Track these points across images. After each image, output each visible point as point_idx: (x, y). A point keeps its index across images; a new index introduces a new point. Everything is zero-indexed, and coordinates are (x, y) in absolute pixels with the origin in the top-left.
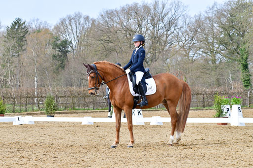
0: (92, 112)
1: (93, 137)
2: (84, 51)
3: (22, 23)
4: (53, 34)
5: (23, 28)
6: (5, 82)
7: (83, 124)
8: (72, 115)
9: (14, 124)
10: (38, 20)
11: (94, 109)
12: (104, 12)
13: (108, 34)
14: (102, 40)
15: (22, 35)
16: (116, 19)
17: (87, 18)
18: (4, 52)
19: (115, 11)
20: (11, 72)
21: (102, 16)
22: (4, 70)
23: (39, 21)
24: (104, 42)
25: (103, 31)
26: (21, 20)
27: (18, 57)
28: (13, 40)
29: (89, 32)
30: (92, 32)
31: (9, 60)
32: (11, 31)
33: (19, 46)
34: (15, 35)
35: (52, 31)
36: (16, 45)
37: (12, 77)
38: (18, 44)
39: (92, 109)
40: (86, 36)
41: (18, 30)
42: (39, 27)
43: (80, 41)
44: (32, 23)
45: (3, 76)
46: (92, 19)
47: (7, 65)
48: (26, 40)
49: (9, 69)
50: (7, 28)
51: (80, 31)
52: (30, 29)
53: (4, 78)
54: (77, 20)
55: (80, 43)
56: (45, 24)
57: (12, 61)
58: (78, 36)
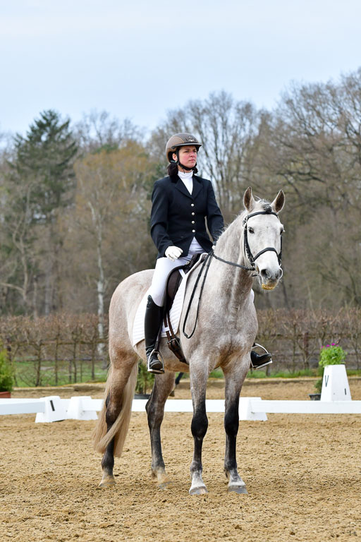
0: (263, 383)
1: (266, 457)
3: (60, 124)
4: (147, 156)
5: (64, 141)
6: (10, 296)
9: (40, 419)
10: (104, 116)
11: (268, 375)
12: (294, 92)
13: (308, 156)
14: (290, 173)
15: (59, 162)
16: (331, 111)
17: (247, 110)
18: (9, 209)
19: (328, 87)
20: (29, 267)
21: (289, 102)
22: (8, 264)
23: (110, 119)
24: (295, 178)
25: (291, 146)
26: (58, 115)
27: (49, 225)
28: (36, 176)
29: (252, 149)
30: (261, 149)
31: (23, 231)
32: (28, 149)
33: (51, 192)
34: (40, 159)
35: (147, 147)
36: (43, 190)
37: (32, 282)
38: (48, 188)
39: (264, 374)
40: (243, 161)
41: (49, 145)
42: (107, 137)
43: (227, 177)
44: (87, 126)
45: (6, 280)
46: (260, 112)
47: (18, 246)
48: (72, 176)
49: (23, 259)
50: (17, 141)
51: (227, 147)
52: (82, 143)
53: (10, 285)
54: (217, 115)
55: (227, 181)
56: (126, 127)
57: (32, 235)
58: (219, 163)
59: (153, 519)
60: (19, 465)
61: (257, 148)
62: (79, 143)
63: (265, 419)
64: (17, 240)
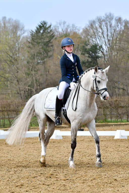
1: (127, 153)
2: (116, 57)
3: (47, 26)
4: (81, 38)
5: (49, 33)
6: (29, 92)
7: (115, 138)
8: (104, 128)
10: (64, 23)
11: (128, 121)
15: (47, 40)
17: (119, 20)
18: (28, 59)
20: (36, 81)
22: (28, 79)
23: (67, 24)
26: (47, 23)
27: (44, 65)
28: (39, 46)
29: (122, 35)
30: (125, 35)
31: (34, 67)
32: (36, 36)
33: (45, 52)
34: (40, 39)
35: (81, 35)
36: (41, 51)
37: (37, 86)
38: (43, 51)
39: (126, 121)
40: (118, 39)
41: (43, 34)
42: (66, 31)
43: (112, 46)
44: (58, 27)
45: (28, 86)
46: (124, 20)
47: (32, 73)
48: (52, 46)
49: (34, 78)
50: (31, 33)
51: (111, 34)
52: (56, 33)
53: (29, 88)
54: (108, 22)
55: (112, 47)
56: (73, 27)
57: (37, 68)
58: (109, 40)
59: (83, 177)
60: (32, 156)
61: (123, 34)
62: (55, 33)
63: (126, 138)
64: (32, 70)
